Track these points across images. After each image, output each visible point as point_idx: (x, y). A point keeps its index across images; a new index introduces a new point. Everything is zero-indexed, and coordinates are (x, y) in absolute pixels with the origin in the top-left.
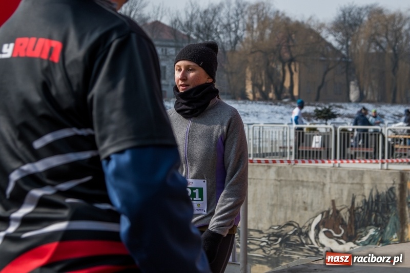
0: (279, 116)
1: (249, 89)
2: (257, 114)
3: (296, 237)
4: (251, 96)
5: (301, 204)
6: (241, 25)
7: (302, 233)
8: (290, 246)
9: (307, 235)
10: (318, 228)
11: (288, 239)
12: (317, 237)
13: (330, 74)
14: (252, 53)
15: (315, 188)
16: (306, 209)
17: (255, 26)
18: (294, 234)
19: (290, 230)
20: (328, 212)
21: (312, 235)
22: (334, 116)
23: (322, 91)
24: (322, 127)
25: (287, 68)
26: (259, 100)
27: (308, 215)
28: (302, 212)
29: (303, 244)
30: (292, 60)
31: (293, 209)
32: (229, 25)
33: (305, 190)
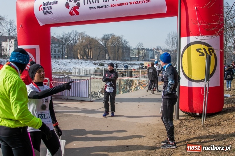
0: (87, 63)
1: (79, 56)
2: (81, 63)
3: (95, 95)
4: (79, 58)
5: (96, 87)
6: (77, 38)
7: (96, 94)
8: (93, 97)
9: (97, 94)
10: (100, 93)
11: (93, 95)
12: (100, 95)
13: (101, 52)
14: (80, 46)
15: (99, 83)
16: (97, 88)
17: (81, 39)
18: (94, 94)
19: (93, 93)
20: (102, 89)
21: (99, 94)
22: (104, 65)
23: (99, 57)
24: (101, 68)
25: (89, 51)
26: (82, 59)
27: (98, 89)
28: (96, 89)
29: (96, 97)
30: (91, 48)
31: (94, 88)
32: (73, 38)
33: (97, 84)
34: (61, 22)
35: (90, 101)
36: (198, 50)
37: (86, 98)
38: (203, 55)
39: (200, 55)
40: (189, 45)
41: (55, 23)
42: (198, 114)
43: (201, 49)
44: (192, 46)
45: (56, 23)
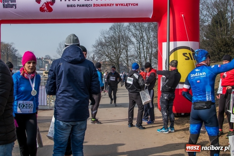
34: (24, 19)
35: (49, 109)
36: (184, 54)
37: (44, 106)
38: (188, 59)
39: (186, 59)
40: (175, 49)
41: (16, 19)
42: (183, 114)
43: (186, 54)
44: (178, 51)
45: (18, 19)
